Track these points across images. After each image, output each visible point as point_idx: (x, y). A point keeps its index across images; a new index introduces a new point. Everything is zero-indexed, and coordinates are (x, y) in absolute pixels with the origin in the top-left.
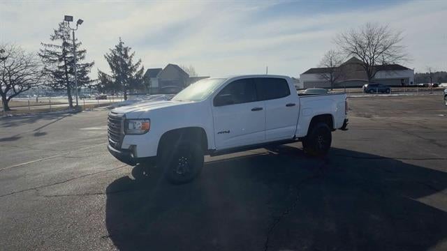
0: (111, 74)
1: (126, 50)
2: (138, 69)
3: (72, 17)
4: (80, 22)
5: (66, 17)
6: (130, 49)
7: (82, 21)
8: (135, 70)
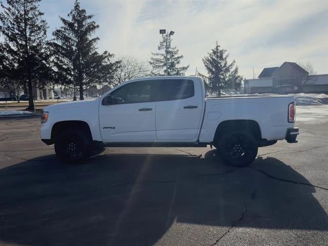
0: (208, 76)
1: (222, 52)
2: (232, 70)
3: (165, 30)
4: (172, 33)
5: (160, 30)
6: (226, 51)
7: (174, 32)
8: (229, 71)
